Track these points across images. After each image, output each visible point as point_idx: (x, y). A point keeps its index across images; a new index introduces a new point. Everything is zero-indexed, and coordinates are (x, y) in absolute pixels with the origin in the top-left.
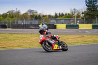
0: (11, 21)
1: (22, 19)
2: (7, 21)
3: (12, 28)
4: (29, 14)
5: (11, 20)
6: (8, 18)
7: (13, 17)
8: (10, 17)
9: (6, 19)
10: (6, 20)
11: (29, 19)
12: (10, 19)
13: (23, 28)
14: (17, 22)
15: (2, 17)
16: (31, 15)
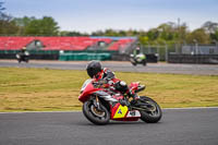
0: (166, 47)
1: (191, 43)
2: (159, 46)
3: (170, 62)
4: (208, 32)
5: (167, 45)
6: (159, 39)
7: (170, 38)
8: (164, 37)
9: (156, 42)
10: (156, 44)
11: (207, 42)
12: (165, 42)
13: (194, 63)
14: (180, 50)
15: (146, 38)
16: (211, 34)
